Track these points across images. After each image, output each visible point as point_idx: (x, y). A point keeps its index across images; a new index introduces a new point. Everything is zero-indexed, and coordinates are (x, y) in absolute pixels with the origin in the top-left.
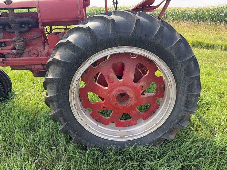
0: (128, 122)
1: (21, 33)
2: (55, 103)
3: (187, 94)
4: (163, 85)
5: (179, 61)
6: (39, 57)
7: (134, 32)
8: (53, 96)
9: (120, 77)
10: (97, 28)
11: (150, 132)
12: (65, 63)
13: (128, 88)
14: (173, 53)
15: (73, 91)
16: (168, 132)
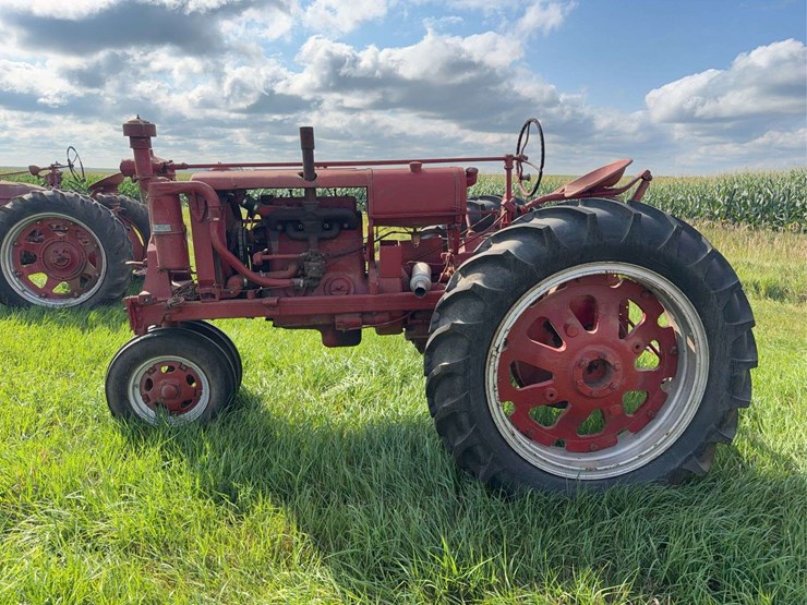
0: (597, 437)
1: (321, 239)
2: (458, 381)
3: (732, 362)
4: (674, 348)
5: (712, 292)
6: (351, 296)
7: (629, 237)
8: (458, 363)
9: (589, 325)
10: (560, 229)
11: (653, 456)
12: (495, 294)
13: (607, 348)
14: (701, 275)
15: (494, 353)
16: (695, 453)
